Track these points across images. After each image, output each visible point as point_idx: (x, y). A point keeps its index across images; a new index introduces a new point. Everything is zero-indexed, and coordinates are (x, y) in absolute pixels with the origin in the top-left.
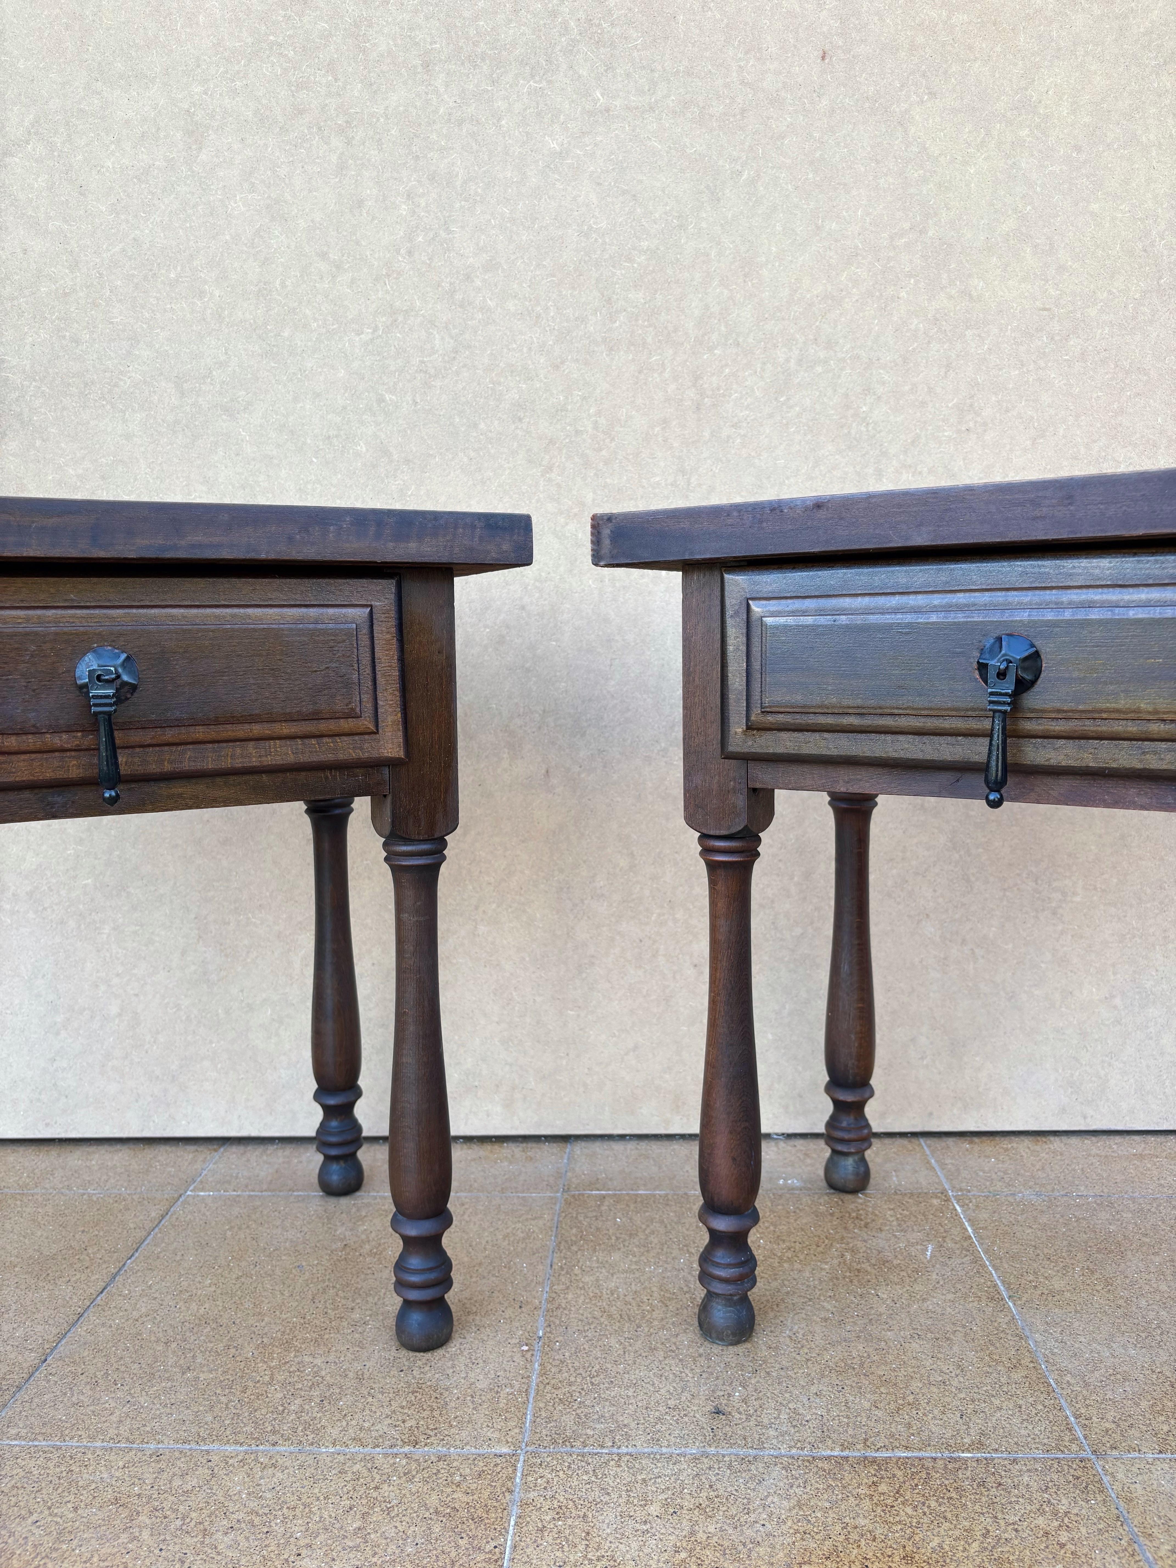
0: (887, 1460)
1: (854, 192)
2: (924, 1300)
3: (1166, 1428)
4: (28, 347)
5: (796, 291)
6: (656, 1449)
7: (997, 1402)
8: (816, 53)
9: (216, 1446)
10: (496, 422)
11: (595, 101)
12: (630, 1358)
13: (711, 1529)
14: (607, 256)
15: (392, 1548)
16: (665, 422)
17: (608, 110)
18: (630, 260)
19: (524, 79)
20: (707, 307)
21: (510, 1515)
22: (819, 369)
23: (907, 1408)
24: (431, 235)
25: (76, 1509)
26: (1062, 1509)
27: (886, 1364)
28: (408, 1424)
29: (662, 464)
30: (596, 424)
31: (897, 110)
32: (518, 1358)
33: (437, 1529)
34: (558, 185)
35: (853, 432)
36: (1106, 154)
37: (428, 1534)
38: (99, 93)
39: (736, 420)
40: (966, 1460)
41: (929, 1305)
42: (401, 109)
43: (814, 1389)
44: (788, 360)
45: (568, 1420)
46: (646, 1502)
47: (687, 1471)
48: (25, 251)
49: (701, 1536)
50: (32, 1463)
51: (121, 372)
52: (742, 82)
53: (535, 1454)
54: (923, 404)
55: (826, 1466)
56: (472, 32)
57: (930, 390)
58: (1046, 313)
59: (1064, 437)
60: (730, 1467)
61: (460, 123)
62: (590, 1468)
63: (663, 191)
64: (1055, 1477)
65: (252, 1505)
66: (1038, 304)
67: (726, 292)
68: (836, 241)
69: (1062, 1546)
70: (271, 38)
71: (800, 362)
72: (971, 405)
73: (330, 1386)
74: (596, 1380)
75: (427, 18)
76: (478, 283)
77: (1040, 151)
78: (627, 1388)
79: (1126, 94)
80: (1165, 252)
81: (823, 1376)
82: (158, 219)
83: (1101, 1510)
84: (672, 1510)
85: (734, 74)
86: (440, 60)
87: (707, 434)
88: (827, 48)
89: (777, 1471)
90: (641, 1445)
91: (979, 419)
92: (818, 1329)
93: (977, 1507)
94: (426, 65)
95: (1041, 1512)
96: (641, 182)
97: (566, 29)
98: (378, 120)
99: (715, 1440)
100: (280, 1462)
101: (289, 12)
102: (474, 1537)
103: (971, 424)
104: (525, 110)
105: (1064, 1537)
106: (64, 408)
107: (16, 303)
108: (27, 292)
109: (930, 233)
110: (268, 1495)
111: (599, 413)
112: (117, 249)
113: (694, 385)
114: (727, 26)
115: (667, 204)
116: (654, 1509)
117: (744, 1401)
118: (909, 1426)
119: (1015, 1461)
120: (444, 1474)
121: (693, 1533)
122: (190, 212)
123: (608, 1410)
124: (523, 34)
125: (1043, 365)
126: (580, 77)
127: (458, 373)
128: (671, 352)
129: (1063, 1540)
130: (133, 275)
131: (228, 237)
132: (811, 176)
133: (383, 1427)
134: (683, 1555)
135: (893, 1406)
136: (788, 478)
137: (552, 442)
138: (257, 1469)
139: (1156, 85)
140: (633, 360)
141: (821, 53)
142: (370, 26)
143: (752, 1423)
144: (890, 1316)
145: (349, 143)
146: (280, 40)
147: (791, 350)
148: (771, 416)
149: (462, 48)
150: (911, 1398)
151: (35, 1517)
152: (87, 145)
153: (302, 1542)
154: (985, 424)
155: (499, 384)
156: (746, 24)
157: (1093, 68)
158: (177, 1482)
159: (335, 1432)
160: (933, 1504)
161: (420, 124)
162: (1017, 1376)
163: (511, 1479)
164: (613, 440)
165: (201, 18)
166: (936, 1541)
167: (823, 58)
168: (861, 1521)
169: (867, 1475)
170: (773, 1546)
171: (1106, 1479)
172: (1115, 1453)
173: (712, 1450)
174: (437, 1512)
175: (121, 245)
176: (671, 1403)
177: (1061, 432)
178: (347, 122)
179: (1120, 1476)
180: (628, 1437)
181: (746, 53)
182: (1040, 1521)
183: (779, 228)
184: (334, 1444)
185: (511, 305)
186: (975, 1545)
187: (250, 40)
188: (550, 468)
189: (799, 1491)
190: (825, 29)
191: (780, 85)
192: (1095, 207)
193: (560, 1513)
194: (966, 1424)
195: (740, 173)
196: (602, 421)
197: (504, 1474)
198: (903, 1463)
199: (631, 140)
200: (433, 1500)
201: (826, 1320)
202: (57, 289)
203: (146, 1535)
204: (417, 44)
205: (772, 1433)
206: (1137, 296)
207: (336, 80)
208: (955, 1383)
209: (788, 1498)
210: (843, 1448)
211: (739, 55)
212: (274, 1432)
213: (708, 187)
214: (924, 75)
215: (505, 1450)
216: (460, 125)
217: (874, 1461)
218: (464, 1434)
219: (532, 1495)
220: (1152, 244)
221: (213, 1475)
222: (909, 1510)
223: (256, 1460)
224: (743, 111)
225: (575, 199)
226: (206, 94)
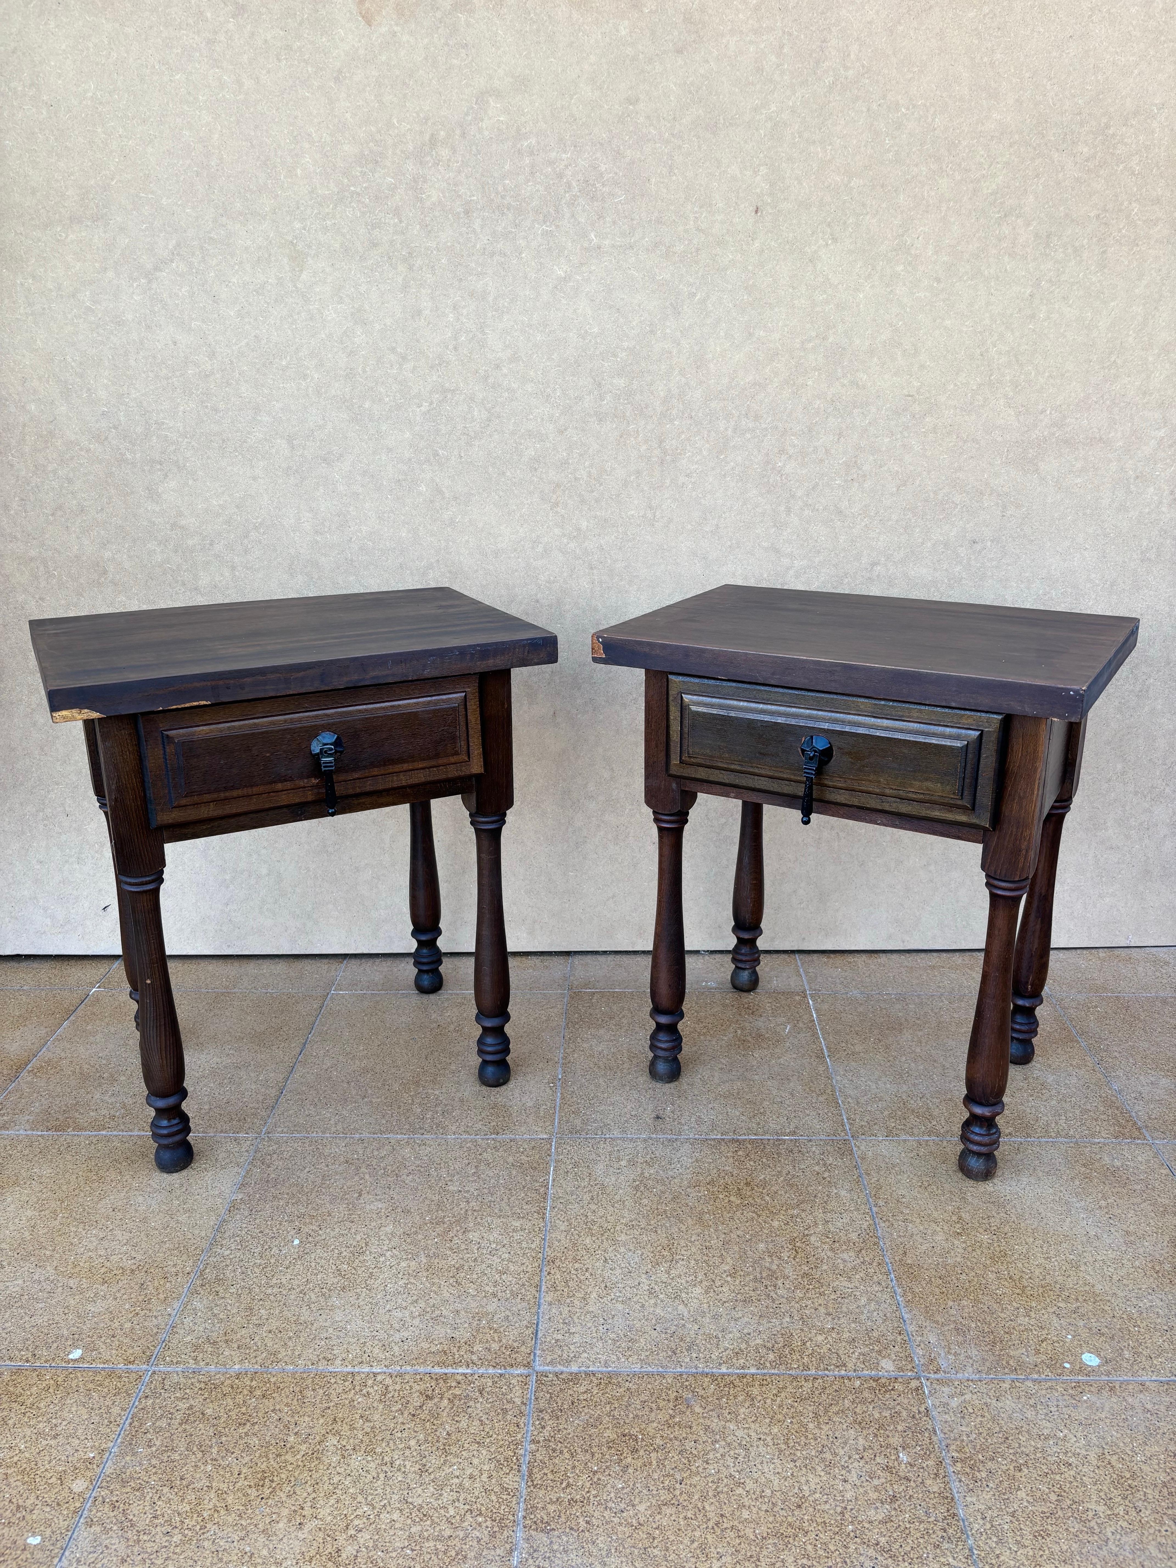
0: (744, 1140)
1: (776, 310)
2: (779, 1058)
3: (893, 1125)
4: (180, 413)
5: (733, 379)
6: (625, 1135)
7: (808, 1112)
8: (751, 208)
9: (391, 1135)
10: (518, 471)
11: (590, 241)
12: (610, 1090)
13: (652, 1172)
14: (598, 353)
15: (493, 1181)
16: (638, 473)
17: (599, 248)
18: (615, 356)
19: (538, 223)
20: (669, 390)
21: (550, 1166)
22: (748, 436)
23: (759, 1115)
24: (471, 335)
25: (327, 1166)
26: (829, 1162)
27: (751, 1092)
28: (492, 1124)
29: (636, 502)
30: (589, 475)
31: (809, 251)
32: (548, 1090)
33: (514, 1172)
34: (564, 301)
35: (771, 481)
36: (958, 284)
37: (510, 1175)
38: (223, 226)
39: (688, 472)
40: (785, 1140)
41: (782, 1061)
42: (449, 244)
43: (710, 1106)
44: (726, 429)
45: (578, 1122)
46: (619, 1159)
47: (641, 1146)
48: (175, 343)
49: (646, 1175)
50: (296, 1145)
51: (249, 433)
52: (698, 229)
53: (561, 1138)
54: (821, 461)
55: (712, 1143)
56: (500, 188)
57: (827, 451)
58: (910, 398)
59: (920, 486)
60: (662, 1144)
61: (492, 254)
62: (590, 1145)
63: (639, 306)
64: (829, 1148)
65: (418, 1162)
66: (905, 392)
67: (683, 380)
68: (763, 344)
69: (824, 1178)
70: (352, 188)
71: (735, 430)
72: (855, 462)
73: (446, 1105)
74: (592, 1102)
75: (467, 177)
76: (505, 371)
77: (911, 282)
78: (609, 1105)
79: (975, 239)
80: (996, 357)
81: (716, 1099)
82: (273, 322)
83: (848, 1163)
84: (632, 1163)
85: (692, 223)
86: (477, 209)
87: (668, 481)
88: (759, 204)
89: (687, 1146)
90: (616, 1133)
91: (860, 472)
92: (716, 1074)
93: (786, 1162)
94: (467, 212)
95: (818, 1164)
96: (623, 299)
97: (569, 187)
98: (432, 252)
99: (655, 1131)
100: (428, 1142)
101: (364, 169)
102: (533, 1176)
103: (855, 476)
104: (539, 246)
105: (826, 1175)
106: (208, 458)
107: (170, 381)
108: (178, 373)
109: (830, 340)
110: (425, 1158)
111: (591, 466)
112: (243, 344)
113: (660, 447)
114: (687, 187)
115: (641, 316)
116: (623, 1163)
117: (673, 1112)
118: (759, 1124)
119: (810, 1140)
120: (514, 1148)
121: (642, 1173)
122: (296, 317)
123: (599, 1117)
124: (538, 191)
125: (906, 435)
126: (579, 223)
127: (491, 436)
128: (643, 422)
129: (825, 1176)
130: (255, 363)
131: (323, 336)
132: (745, 297)
133: (479, 1125)
134: (638, 1183)
135: (752, 1114)
136: (724, 513)
137: (558, 486)
138: (416, 1146)
139: (997, 232)
140: (616, 428)
141: (755, 208)
142: (425, 182)
143: (676, 1123)
144: (758, 1067)
145: (411, 268)
146: (358, 190)
147: (728, 422)
148: (713, 469)
149: (493, 200)
150: (762, 1111)
151: (307, 1169)
152: (217, 265)
153: (447, 1179)
154: (865, 476)
155: (521, 444)
156: (701, 185)
157: (952, 220)
158: (376, 1153)
159: (454, 1128)
160: (764, 1160)
161: (462, 256)
162: (821, 1099)
163: (549, 1150)
164: (601, 485)
165: (299, 172)
166: (763, 1176)
167: (756, 212)
168: (727, 1168)
169: (733, 1147)
170: (682, 1179)
171: (855, 1149)
172: (863, 1137)
173: (654, 1136)
174: (513, 1165)
175: (246, 341)
176: (633, 1113)
177: (918, 482)
178: (409, 253)
179: (862, 1148)
180: (610, 1130)
181: (701, 207)
182: (817, 1168)
183: (722, 334)
184: (454, 1134)
185: (529, 387)
186: (782, 1179)
187: (336, 190)
188: (557, 504)
189: (697, 1155)
190: (758, 190)
191: (725, 231)
192: (948, 323)
193: (576, 1165)
194: (789, 1123)
195: (694, 295)
196: (594, 471)
197: (546, 1148)
198: (752, 1142)
199: (616, 269)
200: (511, 1159)
201: (721, 1069)
202: (200, 372)
203: (367, 1176)
204: (460, 196)
205: (686, 1127)
206: (974, 388)
207: (401, 222)
208: (787, 1102)
209: (691, 1158)
210: (722, 1134)
211: (696, 209)
212: (421, 1128)
213: (671, 304)
214: (829, 225)
215: (545, 1136)
216: (492, 257)
217: (738, 1140)
218: (523, 1129)
219: (561, 1157)
220: (987, 351)
221: (394, 1149)
222: (752, 1163)
223: (414, 1142)
224: (698, 250)
225: (575, 311)
226: (305, 229)
